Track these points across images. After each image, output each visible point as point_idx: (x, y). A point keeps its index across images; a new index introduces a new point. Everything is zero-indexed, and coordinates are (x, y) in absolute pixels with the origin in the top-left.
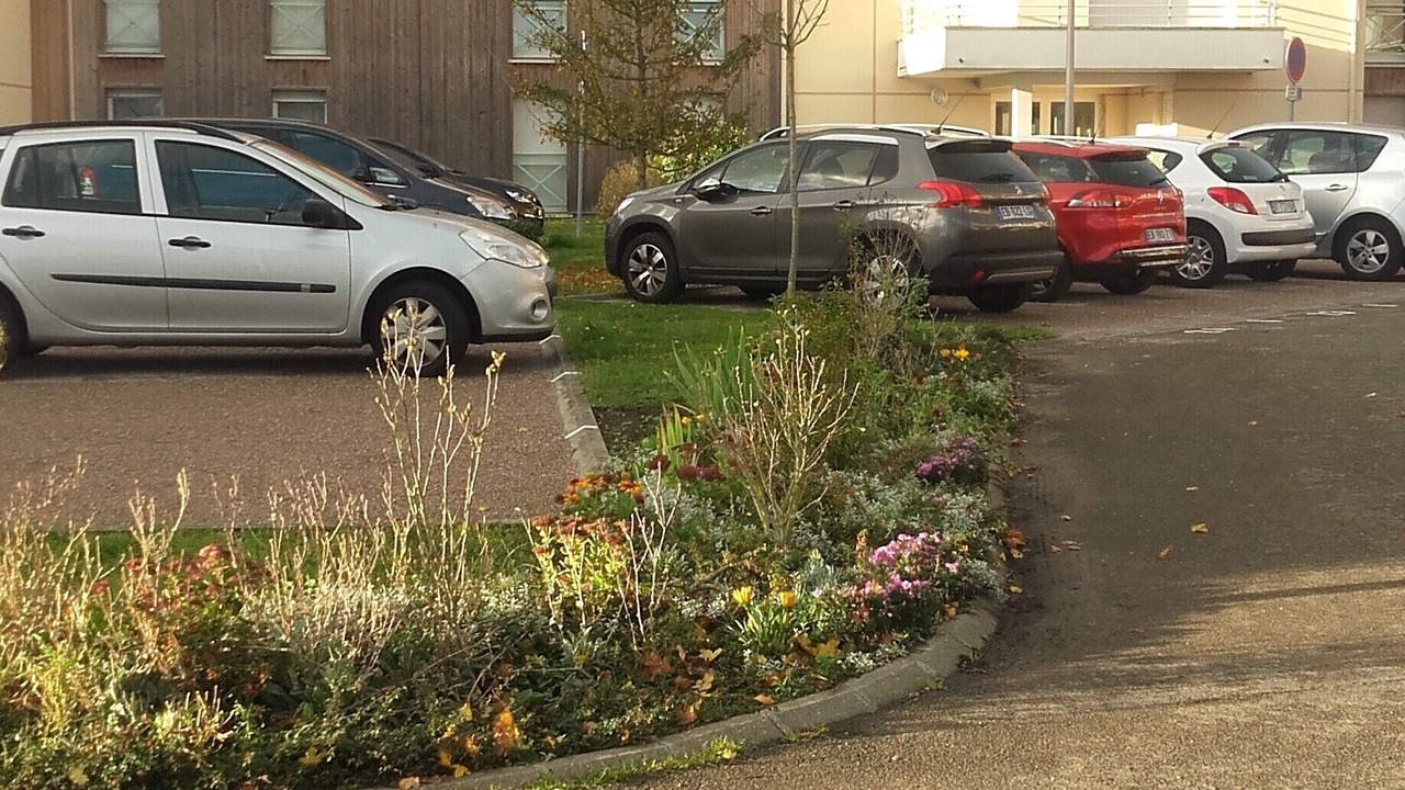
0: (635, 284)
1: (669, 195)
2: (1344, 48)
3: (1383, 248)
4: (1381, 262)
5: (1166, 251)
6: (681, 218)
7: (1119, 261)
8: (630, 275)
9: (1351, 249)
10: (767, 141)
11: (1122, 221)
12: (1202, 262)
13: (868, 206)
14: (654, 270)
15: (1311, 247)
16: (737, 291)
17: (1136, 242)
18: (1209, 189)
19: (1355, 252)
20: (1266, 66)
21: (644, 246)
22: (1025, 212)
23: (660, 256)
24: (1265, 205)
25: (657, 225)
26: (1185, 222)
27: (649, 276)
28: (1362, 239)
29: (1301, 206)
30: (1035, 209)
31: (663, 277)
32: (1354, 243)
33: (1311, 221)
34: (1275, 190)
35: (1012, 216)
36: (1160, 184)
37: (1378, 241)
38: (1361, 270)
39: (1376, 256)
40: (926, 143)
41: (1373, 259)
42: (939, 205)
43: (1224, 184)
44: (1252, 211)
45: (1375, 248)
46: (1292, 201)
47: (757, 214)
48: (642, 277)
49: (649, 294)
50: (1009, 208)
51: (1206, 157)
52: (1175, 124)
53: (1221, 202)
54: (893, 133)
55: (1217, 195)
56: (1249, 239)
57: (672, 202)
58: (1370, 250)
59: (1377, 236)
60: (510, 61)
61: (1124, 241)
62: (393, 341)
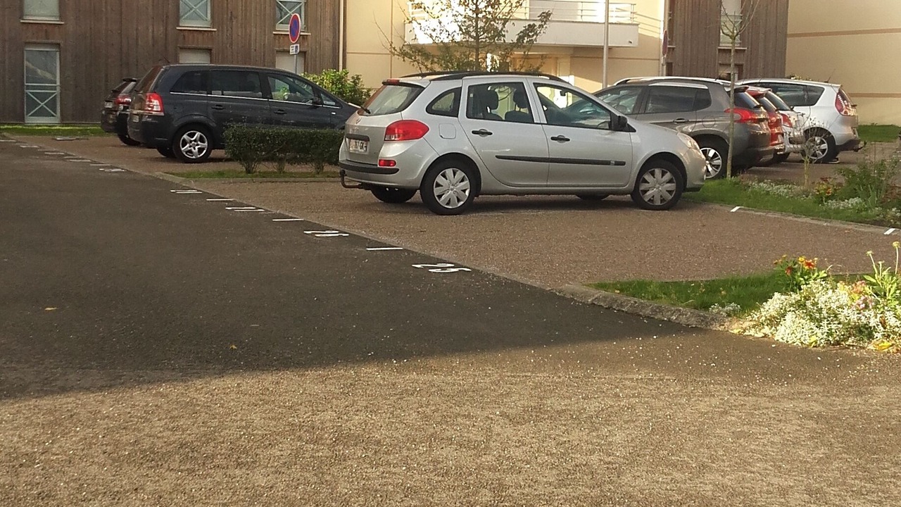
2: (656, 36)
4: (823, 153)
5: (780, 146)
10: (619, 86)
20: (630, 45)
28: (813, 141)
37: (822, 142)
39: (821, 150)
41: (819, 152)
45: (820, 146)
52: (573, 76)
58: (817, 147)
59: (821, 140)
60: (178, 28)
62: (645, 191)
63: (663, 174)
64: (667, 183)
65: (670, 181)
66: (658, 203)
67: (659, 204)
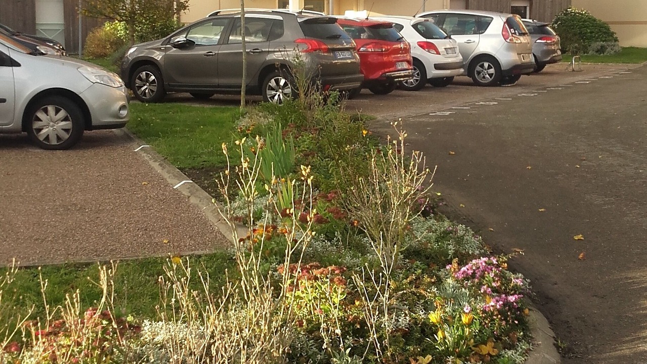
0: (139, 93)
1: (158, 46)
3: (492, 71)
4: (491, 77)
5: (402, 73)
6: (165, 57)
7: (385, 78)
8: (136, 88)
9: (477, 71)
10: (211, 17)
11: (385, 59)
12: (414, 78)
13: (269, 51)
14: (150, 85)
15: (462, 70)
16: (188, 95)
17: (391, 69)
18: (418, 42)
19: (479, 73)
21: (144, 73)
22: (347, 54)
23: (153, 77)
24: (444, 50)
25: (151, 61)
26: (412, 58)
27: (147, 88)
28: (482, 66)
29: (457, 51)
30: (351, 52)
31: (155, 89)
32: (478, 68)
33: (461, 58)
34: (447, 43)
35: (342, 57)
36: (401, 40)
37: (489, 67)
38: (481, 81)
39: (489, 74)
40: (298, 19)
41: (487, 76)
42: (306, 51)
43: (425, 40)
44: (438, 53)
45: (488, 71)
46: (454, 48)
47: (207, 55)
48: (143, 89)
49: (148, 98)
50: (340, 52)
51: (415, 26)
52: (365, 11)
53: (424, 49)
54: (278, 13)
55: (422, 45)
56: (438, 67)
57: (159, 49)
58: (486, 72)
59: (489, 65)
61: (386, 69)
62: (39, 130)
63: (57, 111)
64: (62, 121)
65: (66, 119)
66: (54, 142)
67: (56, 143)
